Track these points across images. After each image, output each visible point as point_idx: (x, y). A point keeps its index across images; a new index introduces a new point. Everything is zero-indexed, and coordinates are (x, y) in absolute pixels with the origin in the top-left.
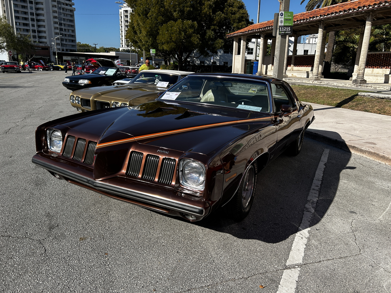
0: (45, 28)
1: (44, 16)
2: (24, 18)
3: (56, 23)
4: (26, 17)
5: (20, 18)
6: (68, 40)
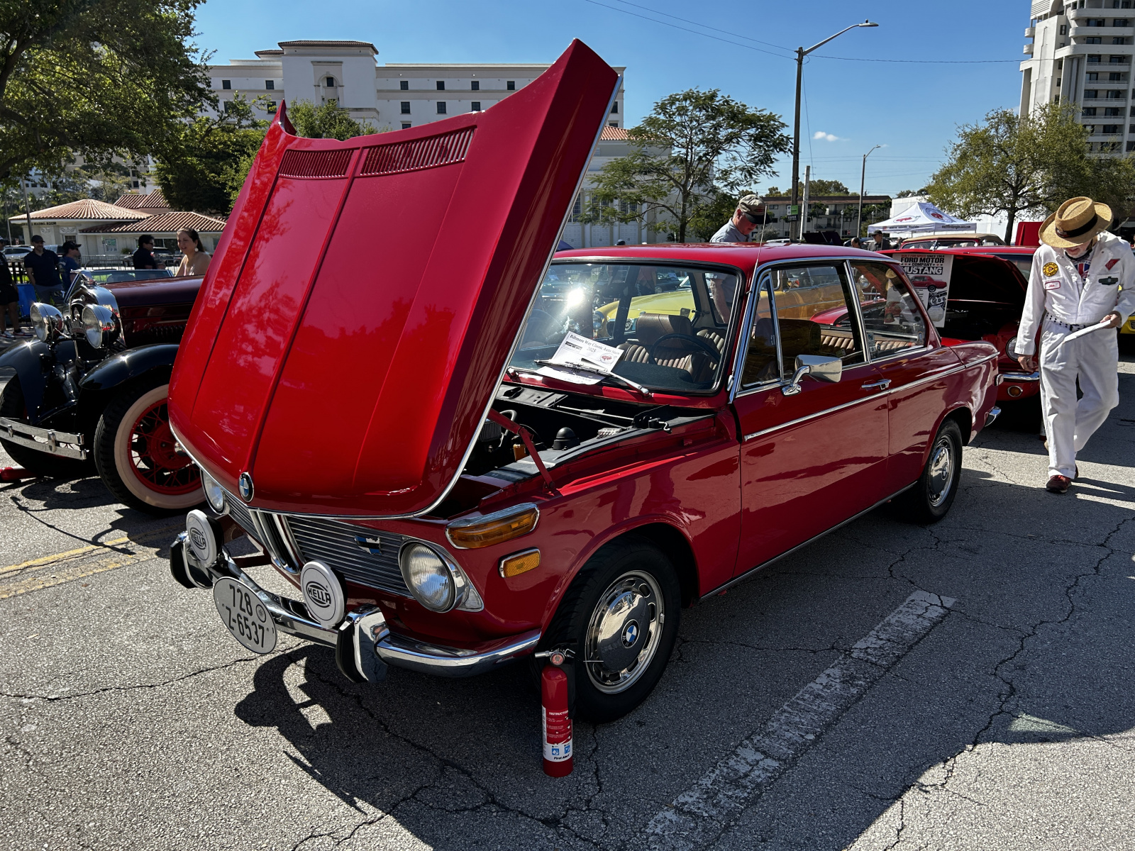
2: (1109, 111)
4: (1118, 106)
5: (1098, 111)
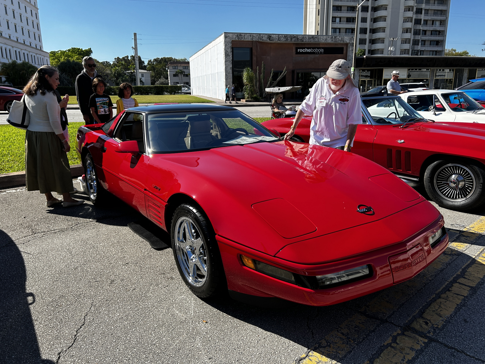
3: (409, 9)
4: (354, 5)
6: (427, 43)
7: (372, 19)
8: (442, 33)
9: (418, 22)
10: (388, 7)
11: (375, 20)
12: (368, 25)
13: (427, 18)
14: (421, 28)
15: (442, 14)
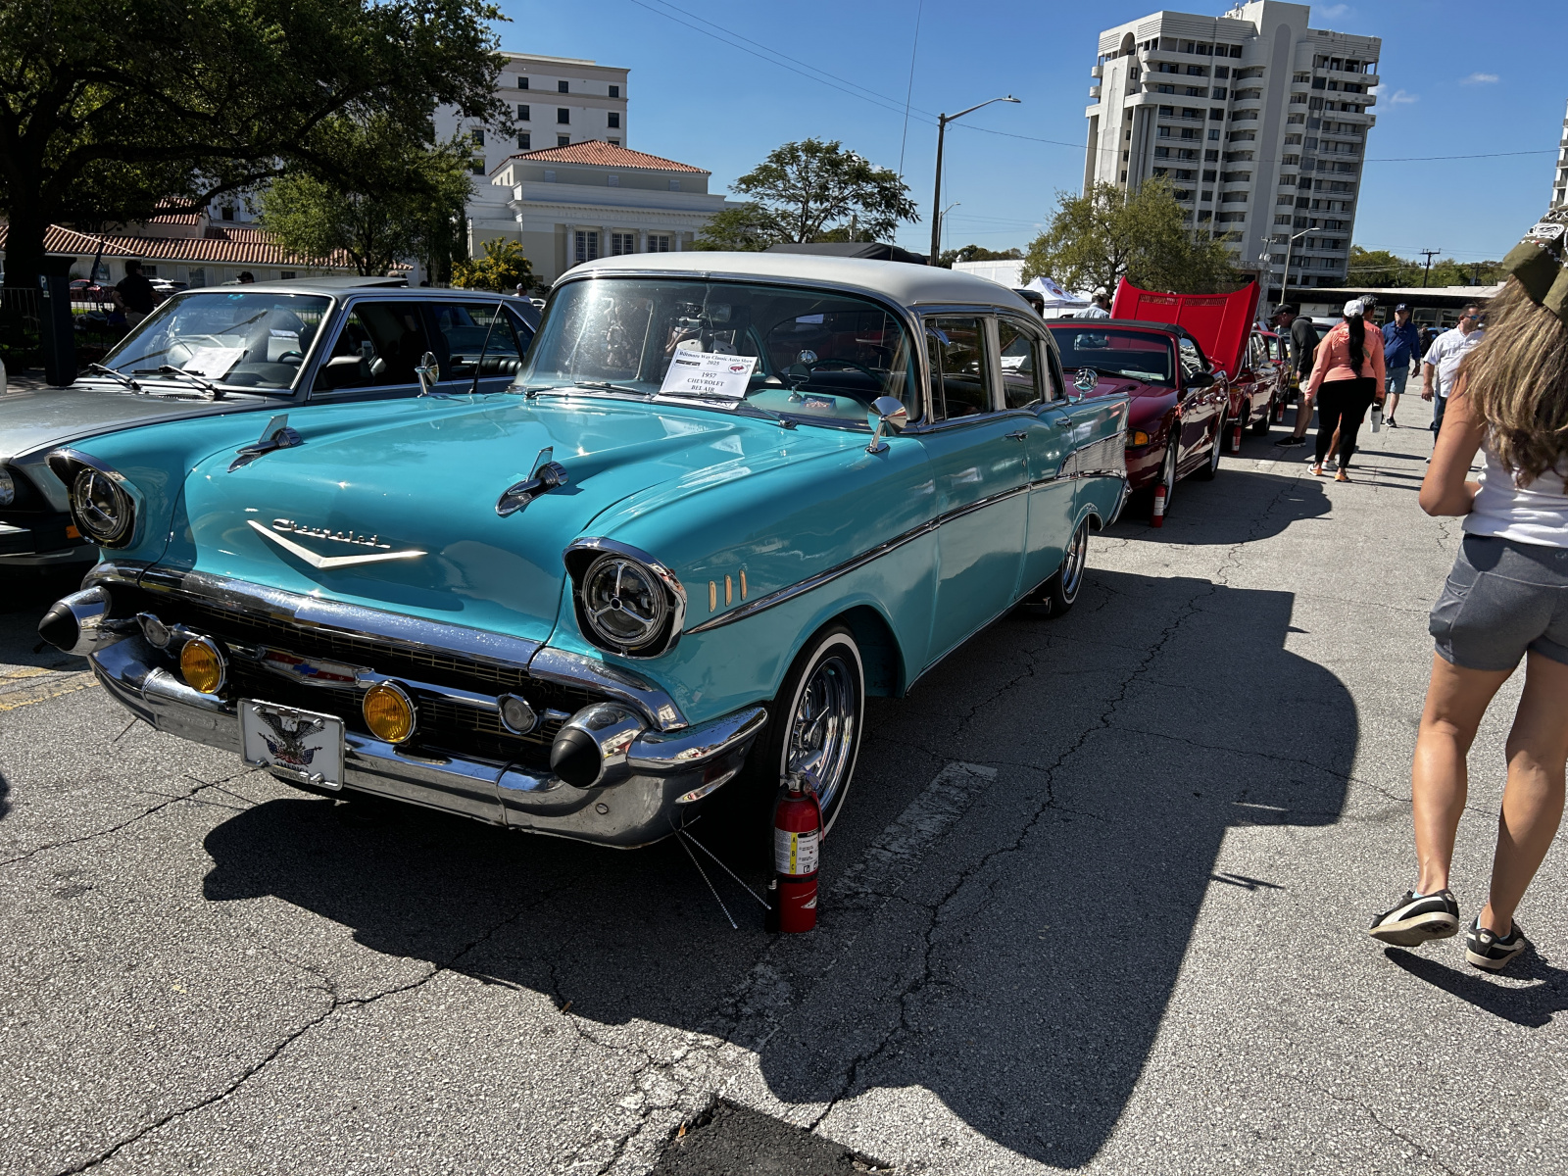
0: (1245, 201)
1: (1250, 159)
2: (1181, 173)
3: (1287, 180)
4: (1190, 169)
5: (1168, 173)
6: (1318, 243)
7: (1220, 194)
8: (1346, 226)
9: (1302, 203)
10: (1251, 174)
11: (1226, 197)
12: (1213, 206)
13: (1318, 196)
14: (1308, 215)
15: (1347, 188)
